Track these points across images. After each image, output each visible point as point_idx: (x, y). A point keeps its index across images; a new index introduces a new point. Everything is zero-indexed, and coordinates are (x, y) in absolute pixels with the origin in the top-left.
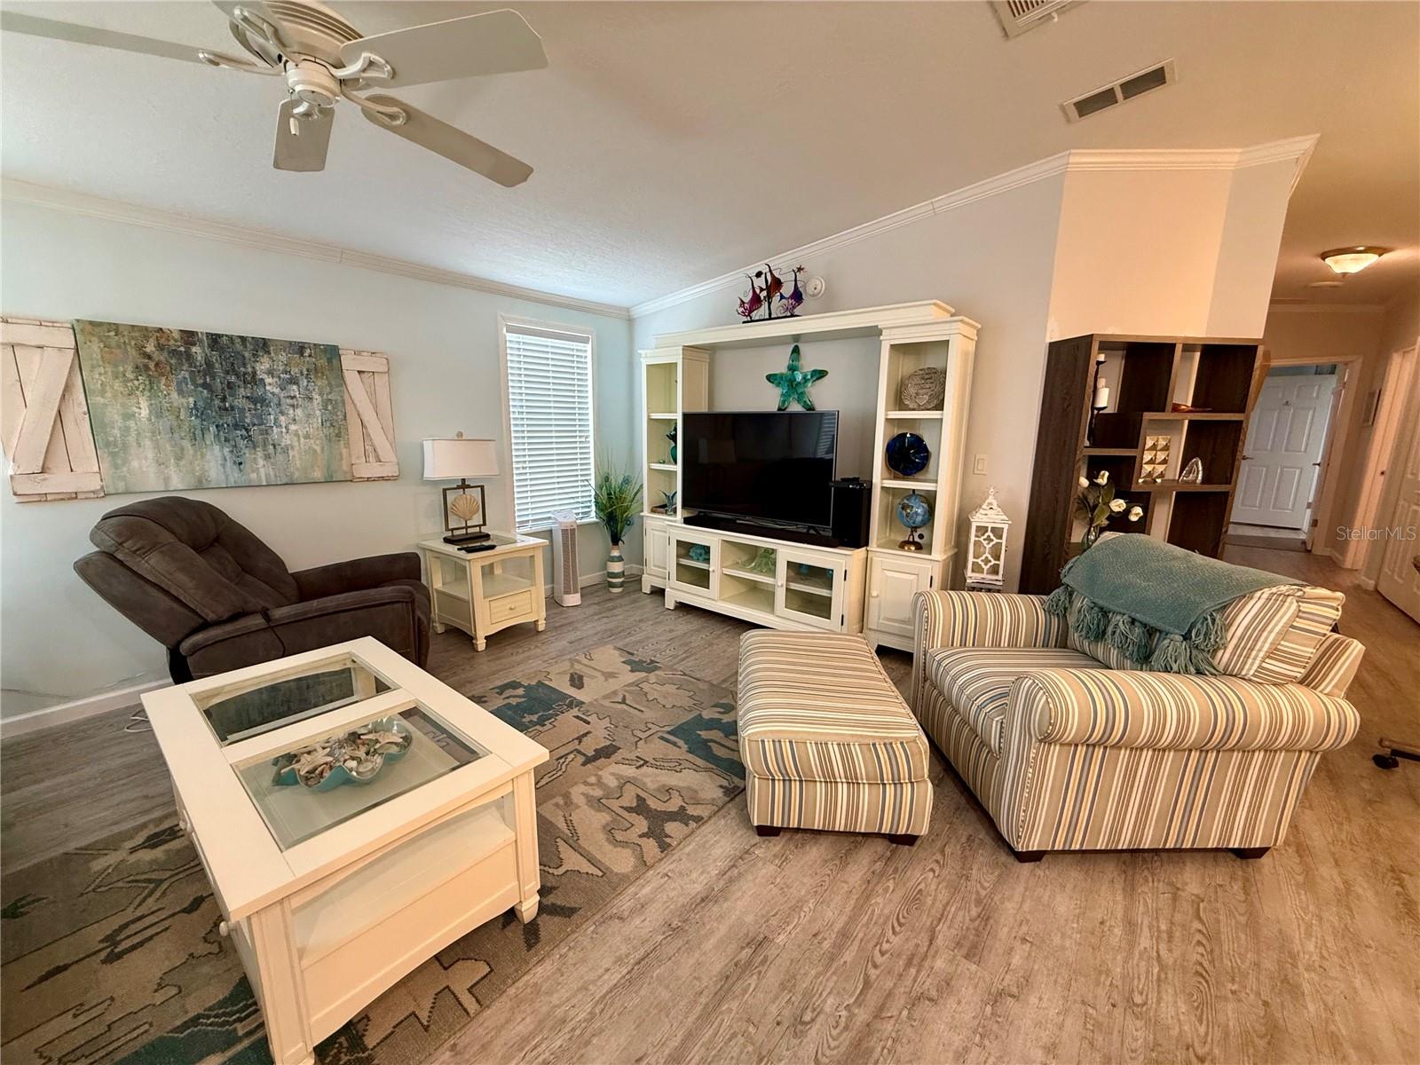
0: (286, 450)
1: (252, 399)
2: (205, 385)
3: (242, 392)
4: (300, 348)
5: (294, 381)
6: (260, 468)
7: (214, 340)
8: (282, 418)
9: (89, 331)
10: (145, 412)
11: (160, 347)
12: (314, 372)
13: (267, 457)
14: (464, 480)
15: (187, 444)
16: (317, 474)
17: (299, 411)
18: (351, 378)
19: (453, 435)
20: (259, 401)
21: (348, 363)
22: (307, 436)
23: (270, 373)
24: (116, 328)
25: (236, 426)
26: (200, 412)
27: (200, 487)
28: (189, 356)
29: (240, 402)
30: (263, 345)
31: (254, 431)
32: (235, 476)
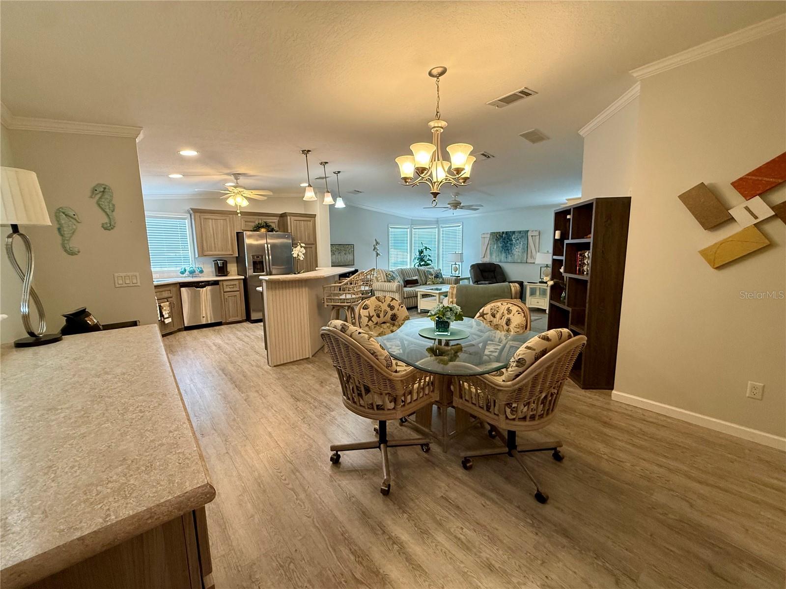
0: (514, 255)
1: (510, 244)
2: (504, 242)
3: (509, 243)
4: (520, 232)
5: (518, 240)
6: (510, 259)
7: (507, 232)
8: (515, 248)
9: (492, 234)
10: (495, 247)
11: (499, 235)
12: (522, 237)
13: (511, 256)
14: (547, 265)
15: (500, 253)
16: (519, 261)
17: (518, 246)
18: (530, 238)
19: (546, 252)
20: (511, 244)
21: (530, 234)
22: (519, 252)
23: (514, 238)
24: (494, 233)
25: (507, 250)
26: (502, 247)
27: (500, 262)
28: (502, 236)
29: (509, 245)
30: (514, 232)
31: (510, 250)
32: (505, 260)
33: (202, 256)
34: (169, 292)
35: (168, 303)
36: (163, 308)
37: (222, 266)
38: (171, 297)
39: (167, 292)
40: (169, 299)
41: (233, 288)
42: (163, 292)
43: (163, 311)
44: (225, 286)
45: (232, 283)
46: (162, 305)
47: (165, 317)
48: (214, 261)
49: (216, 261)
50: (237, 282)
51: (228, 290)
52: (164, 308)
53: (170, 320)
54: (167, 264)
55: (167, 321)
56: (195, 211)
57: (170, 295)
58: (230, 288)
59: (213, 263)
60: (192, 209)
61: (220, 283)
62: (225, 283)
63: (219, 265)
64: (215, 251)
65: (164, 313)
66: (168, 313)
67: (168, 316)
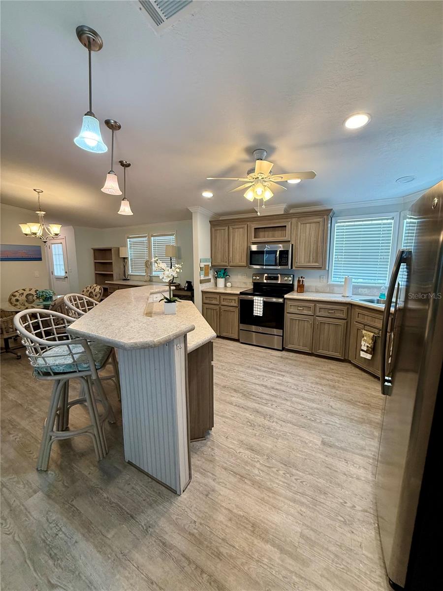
35: (372, 334)
66: (367, 346)
67: (365, 350)
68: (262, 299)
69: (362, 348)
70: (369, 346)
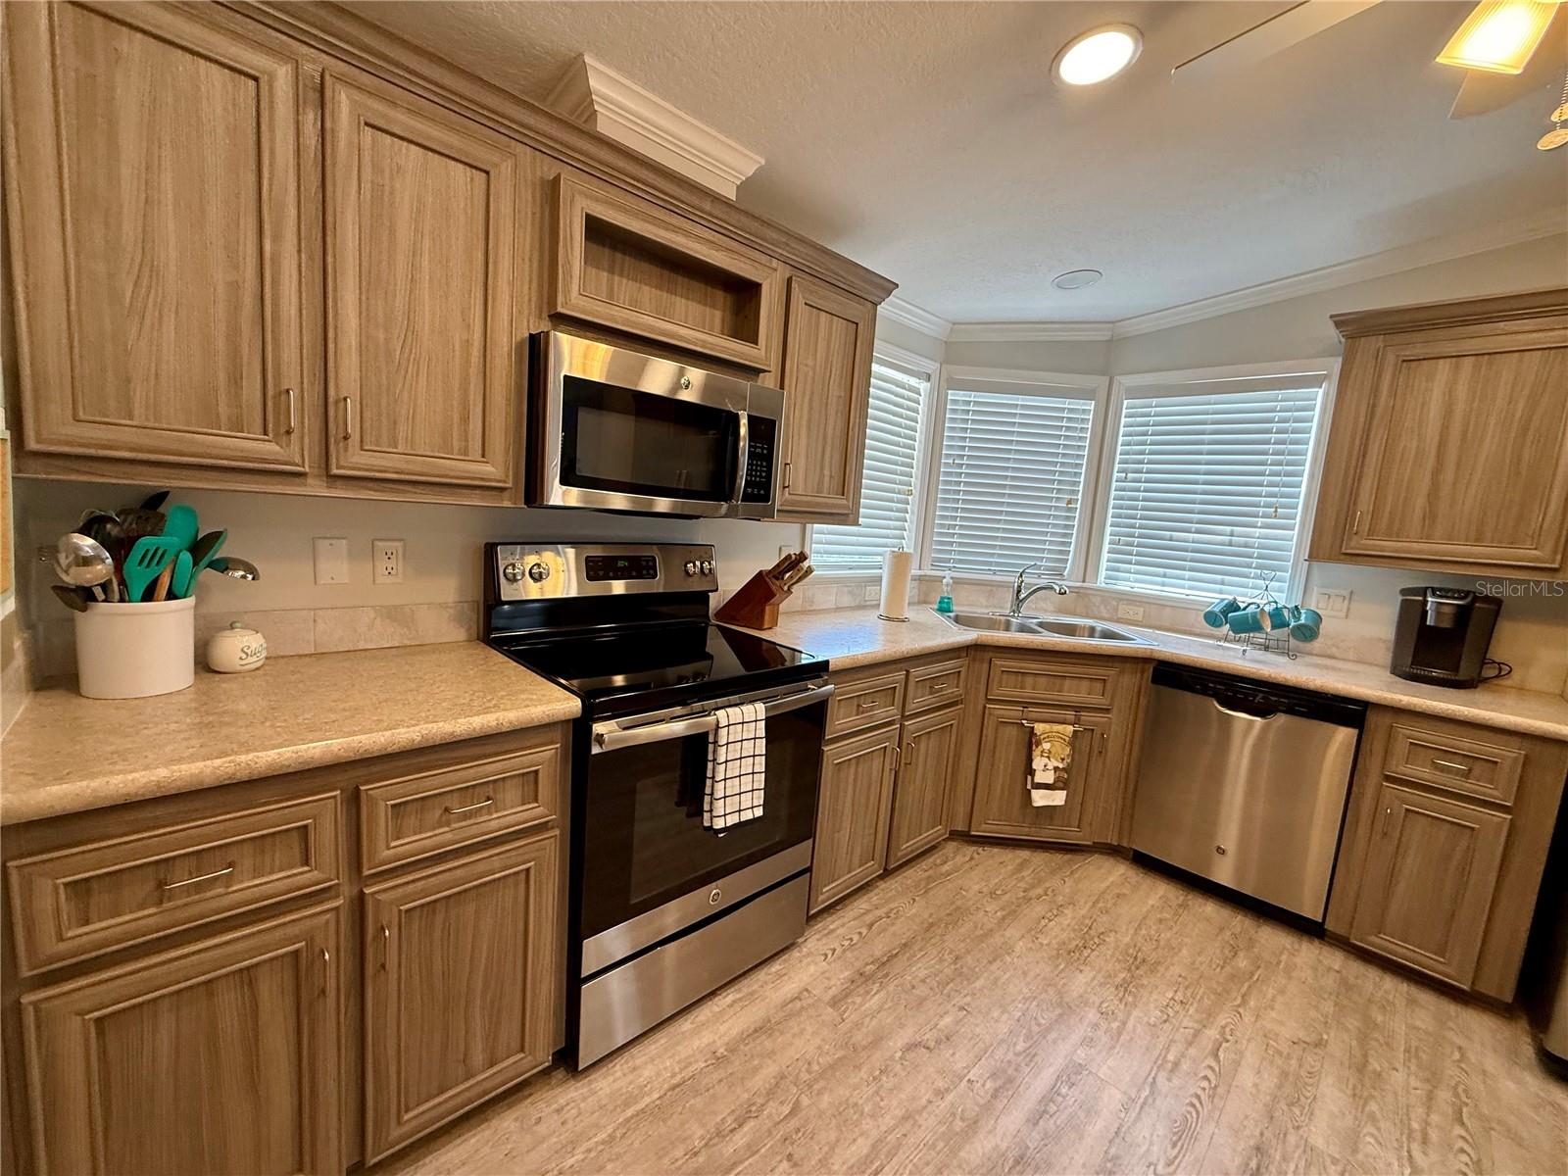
33: (1330, 559)
34: (1099, 686)
35: (1070, 729)
36: (1038, 744)
37: (1446, 624)
38: (1107, 711)
39: (1085, 684)
40: (1085, 716)
41: (1467, 774)
42: (1068, 682)
43: (1036, 753)
44: (1401, 748)
45: (1466, 743)
46: (1039, 728)
47: (1039, 778)
48: (1404, 592)
49: (1423, 592)
50: (1509, 754)
51: (1422, 772)
52: (1046, 746)
53: (1058, 798)
54: (1187, 574)
55: (1040, 798)
56: (1357, 328)
57: (1097, 700)
58: (1436, 766)
59: (1400, 598)
60: (1340, 322)
61: (1372, 719)
62: (1406, 731)
63: (1429, 622)
64: (1428, 537)
65: (1038, 763)
66: (1056, 769)
67: (1051, 781)
68: (760, 709)
69: (1038, 779)
70: (1061, 766)
